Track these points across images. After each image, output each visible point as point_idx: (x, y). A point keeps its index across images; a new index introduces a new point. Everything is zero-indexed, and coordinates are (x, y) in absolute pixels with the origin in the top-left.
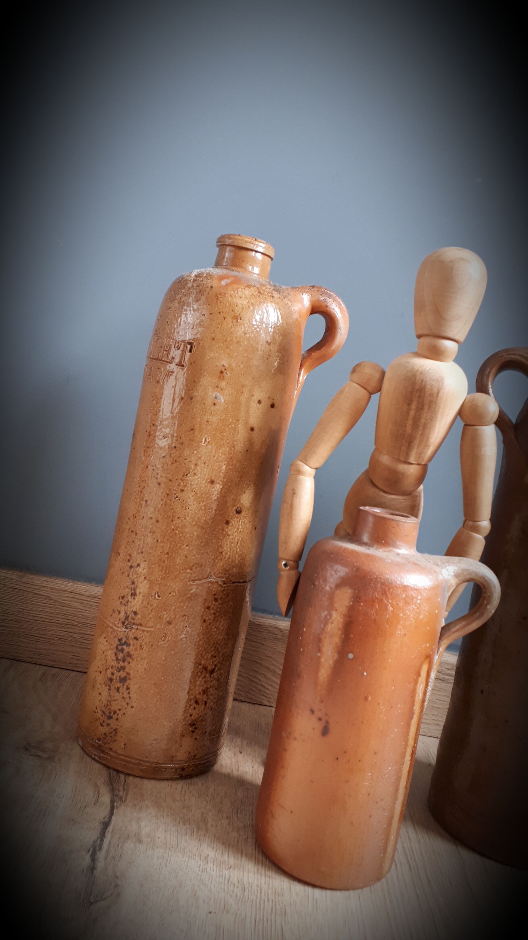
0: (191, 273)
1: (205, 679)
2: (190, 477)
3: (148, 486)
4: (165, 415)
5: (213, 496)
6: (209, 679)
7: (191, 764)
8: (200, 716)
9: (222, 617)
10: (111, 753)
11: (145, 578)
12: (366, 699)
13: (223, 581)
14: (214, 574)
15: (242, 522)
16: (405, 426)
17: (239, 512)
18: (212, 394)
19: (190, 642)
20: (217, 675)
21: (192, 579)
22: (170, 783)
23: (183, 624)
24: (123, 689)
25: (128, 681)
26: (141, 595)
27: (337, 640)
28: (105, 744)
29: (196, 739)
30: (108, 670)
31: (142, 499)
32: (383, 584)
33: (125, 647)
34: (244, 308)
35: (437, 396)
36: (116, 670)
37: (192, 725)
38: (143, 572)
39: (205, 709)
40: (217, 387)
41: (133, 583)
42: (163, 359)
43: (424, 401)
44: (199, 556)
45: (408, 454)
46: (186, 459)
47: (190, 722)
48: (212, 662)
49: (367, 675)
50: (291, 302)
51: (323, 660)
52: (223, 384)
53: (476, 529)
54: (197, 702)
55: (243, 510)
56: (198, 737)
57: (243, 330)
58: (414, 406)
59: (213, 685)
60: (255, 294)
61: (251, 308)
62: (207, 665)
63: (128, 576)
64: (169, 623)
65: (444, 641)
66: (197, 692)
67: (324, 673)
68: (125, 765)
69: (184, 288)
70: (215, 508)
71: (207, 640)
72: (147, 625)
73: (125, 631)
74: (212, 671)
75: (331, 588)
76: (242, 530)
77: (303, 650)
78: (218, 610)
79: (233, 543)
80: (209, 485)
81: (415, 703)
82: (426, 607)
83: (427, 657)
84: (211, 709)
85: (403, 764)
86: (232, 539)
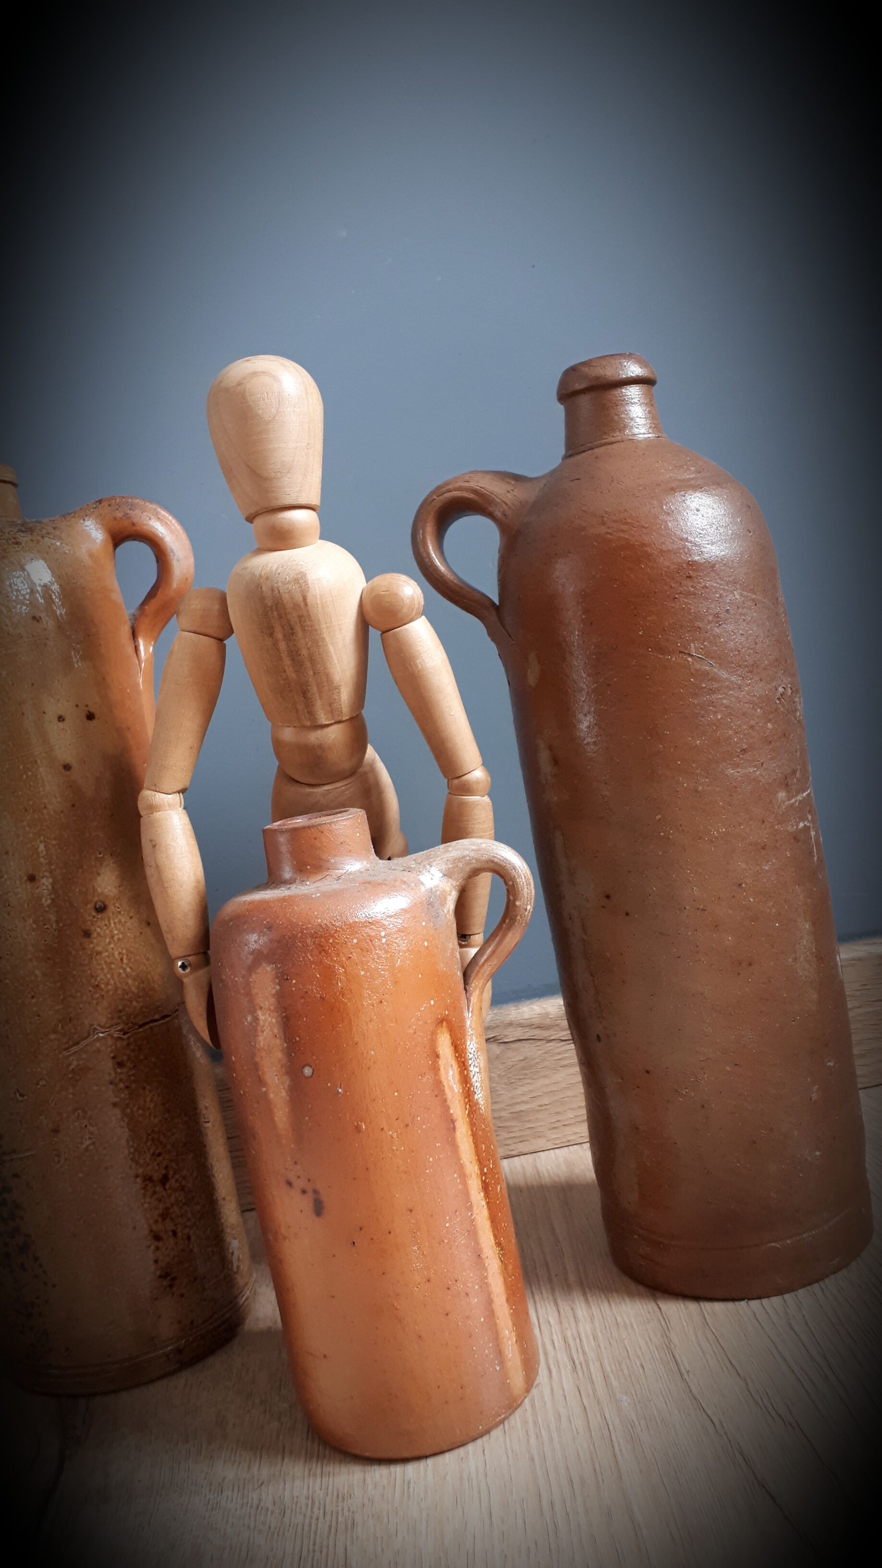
1: (156, 1196)
6: (164, 1193)
7: (191, 1339)
8: (174, 1258)
9: (144, 1088)
12: (358, 1129)
13: (120, 1031)
14: (99, 1025)
15: (115, 923)
16: (285, 672)
17: (101, 909)
19: (103, 1149)
20: (177, 1181)
21: (63, 1046)
22: (167, 1381)
23: (77, 1124)
24: (30, 1263)
25: (33, 1248)
27: (279, 1055)
29: (182, 1295)
32: (314, 936)
35: (306, 605)
37: (164, 1276)
39: (176, 1244)
43: (289, 621)
45: (311, 714)
47: (158, 1273)
48: (158, 1165)
49: (345, 1091)
51: (272, 1096)
53: (466, 789)
54: (157, 1238)
55: (107, 903)
56: (184, 1291)
58: (279, 635)
59: (176, 1200)
62: (150, 1173)
64: (55, 1132)
65: (473, 984)
66: (151, 1222)
67: (281, 1115)
68: (81, 1382)
70: (54, 919)
71: (131, 1134)
72: (25, 1148)
74: (164, 1180)
75: (243, 977)
76: (121, 936)
77: (243, 1092)
78: (132, 1078)
79: (111, 963)
80: (29, 886)
81: (449, 1103)
82: (402, 944)
83: (441, 1022)
84: (189, 1238)
85: (470, 1208)
86: (108, 957)
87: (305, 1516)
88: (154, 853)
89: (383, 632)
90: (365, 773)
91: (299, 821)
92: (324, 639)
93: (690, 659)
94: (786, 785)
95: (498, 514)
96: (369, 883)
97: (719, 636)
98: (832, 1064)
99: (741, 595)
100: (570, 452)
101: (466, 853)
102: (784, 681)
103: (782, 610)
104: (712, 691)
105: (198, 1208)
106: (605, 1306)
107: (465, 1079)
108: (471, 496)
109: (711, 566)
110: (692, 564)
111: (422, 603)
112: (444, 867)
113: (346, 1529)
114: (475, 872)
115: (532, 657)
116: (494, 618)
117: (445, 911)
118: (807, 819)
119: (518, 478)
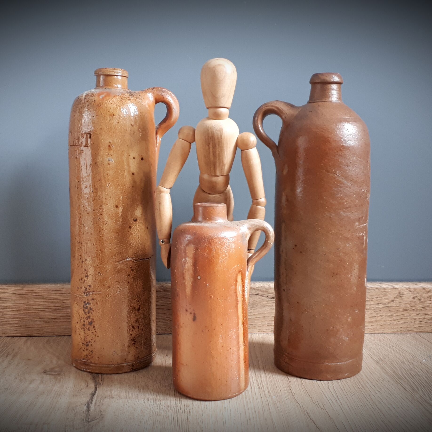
0: (83, 94)
1: (135, 314)
2: (104, 206)
3: (82, 216)
4: (84, 175)
5: (119, 214)
6: (138, 314)
7: (137, 362)
8: (137, 335)
9: (138, 279)
10: (92, 364)
11: (91, 266)
12: (211, 297)
13: (134, 259)
14: (128, 256)
15: (138, 226)
16: (210, 157)
17: (135, 220)
18: (106, 159)
19: (123, 295)
20: (142, 311)
21: (117, 261)
22: (127, 374)
23: (116, 286)
24: (91, 328)
25: (93, 323)
26: (91, 275)
27: (191, 271)
28: (87, 361)
29: (137, 348)
30: (82, 320)
31: (81, 224)
32: (208, 239)
33: (88, 305)
34: (115, 109)
35: (221, 138)
36: (86, 319)
37: (133, 340)
38: (90, 263)
39: (138, 331)
40: (109, 154)
41: (85, 270)
42: (77, 145)
44: (118, 248)
45: (215, 171)
46: (99, 197)
47: (131, 338)
48: (138, 304)
49: (209, 285)
50: (141, 100)
51: (186, 283)
52: (112, 152)
53: (258, 204)
54: (133, 327)
55: (137, 219)
56: (138, 346)
57: (116, 121)
58: (211, 146)
59: (141, 317)
60: (119, 100)
61: (119, 108)
62: (135, 306)
63: (82, 267)
64: (109, 287)
65: (250, 264)
66: (132, 322)
67: (188, 290)
68: (100, 369)
69: (80, 104)
70: (121, 221)
71: (132, 293)
72: (97, 291)
73: (86, 297)
74: (139, 309)
75: (184, 247)
76: (139, 230)
77: (177, 281)
78: (135, 275)
79: (135, 238)
80: (115, 209)
81: (238, 296)
82: (233, 246)
83: (239, 272)
84: (142, 330)
85: (238, 328)
86: (135, 236)
87: (175, 408)
88: (159, 205)
89: (242, 150)
90: (227, 193)
91: (205, 204)
92: (224, 150)
93: (336, 176)
94: (359, 220)
95: (284, 117)
96: (226, 226)
97: (347, 170)
98: (357, 311)
99: (356, 158)
100: (310, 102)
101: (256, 223)
102: (365, 188)
103: (369, 165)
104: (341, 187)
105: (146, 321)
106: (271, 375)
107: (243, 291)
108: (276, 109)
109: (348, 148)
110: (343, 147)
111: (256, 143)
112: (248, 226)
113: (187, 413)
114: (257, 230)
115: (286, 166)
116: (275, 150)
117: (246, 240)
118: (364, 233)
119: (292, 106)
